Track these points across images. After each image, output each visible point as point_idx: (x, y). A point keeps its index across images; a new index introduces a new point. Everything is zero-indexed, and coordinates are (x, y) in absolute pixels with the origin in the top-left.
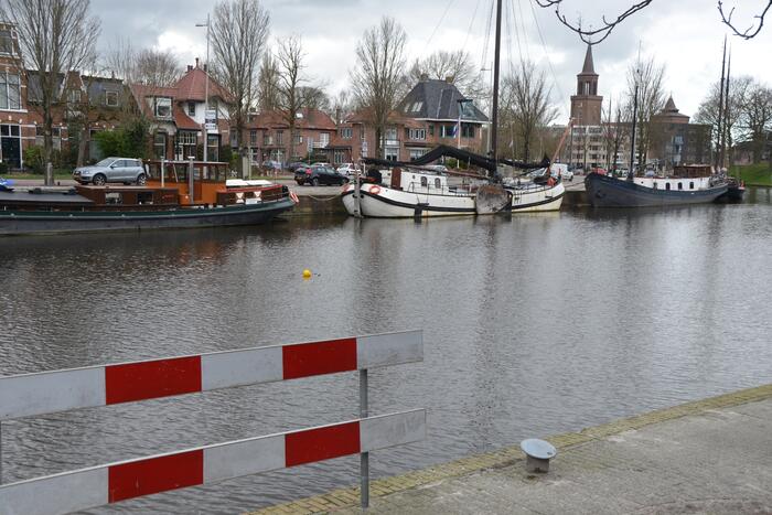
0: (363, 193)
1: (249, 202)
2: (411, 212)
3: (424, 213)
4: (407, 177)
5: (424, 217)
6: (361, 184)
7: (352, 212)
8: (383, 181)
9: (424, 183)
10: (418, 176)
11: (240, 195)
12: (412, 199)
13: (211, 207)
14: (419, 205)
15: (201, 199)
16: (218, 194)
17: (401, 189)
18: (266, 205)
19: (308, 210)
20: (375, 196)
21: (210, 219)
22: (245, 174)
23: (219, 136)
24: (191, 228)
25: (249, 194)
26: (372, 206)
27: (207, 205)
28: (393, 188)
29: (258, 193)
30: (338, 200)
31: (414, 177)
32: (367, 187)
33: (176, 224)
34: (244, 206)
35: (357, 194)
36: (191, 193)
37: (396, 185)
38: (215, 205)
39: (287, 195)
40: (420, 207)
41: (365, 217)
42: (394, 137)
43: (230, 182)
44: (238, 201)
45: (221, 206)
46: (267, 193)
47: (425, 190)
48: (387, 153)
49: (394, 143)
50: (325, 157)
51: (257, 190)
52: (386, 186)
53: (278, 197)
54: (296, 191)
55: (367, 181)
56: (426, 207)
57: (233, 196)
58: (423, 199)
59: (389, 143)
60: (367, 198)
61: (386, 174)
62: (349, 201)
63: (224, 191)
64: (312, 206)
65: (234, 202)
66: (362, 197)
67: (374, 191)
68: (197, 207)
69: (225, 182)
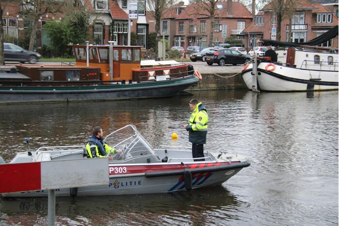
0: (260, 71)
1: (159, 78)
2: (304, 87)
3: (316, 87)
4: (300, 56)
5: (316, 91)
6: (258, 63)
7: (250, 87)
8: (279, 60)
9: (317, 60)
10: (312, 55)
11: (152, 73)
12: (306, 75)
13: (127, 83)
14: (311, 80)
15: (119, 76)
16: (134, 72)
17: (295, 67)
18: (174, 81)
19: (213, 86)
20: (271, 73)
21: (127, 93)
22: (160, 56)
24: (110, 101)
25: (160, 72)
26: (268, 82)
27: (123, 82)
28: (288, 66)
29: (167, 72)
30: (239, 77)
31: (307, 56)
32: (263, 66)
33: (99, 97)
34: (155, 82)
35: (255, 71)
36: (111, 71)
37: (291, 63)
38: (130, 81)
39: (192, 73)
40: (311, 83)
41: (262, 91)
43: (144, 63)
44: (150, 78)
45: (136, 83)
46: (174, 72)
47: (318, 67)
48: (294, 37)
49: (302, 27)
50: (240, 42)
51: (166, 68)
52: (281, 64)
53: (183, 75)
54: (200, 68)
56: (318, 82)
57: (145, 74)
58: (315, 75)
59: (297, 27)
60: (263, 75)
61: (282, 55)
62: (249, 79)
63: (139, 69)
64: (217, 83)
65: (146, 79)
66: (259, 74)
67: (270, 68)
68: (116, 83)
69: (139, 62)
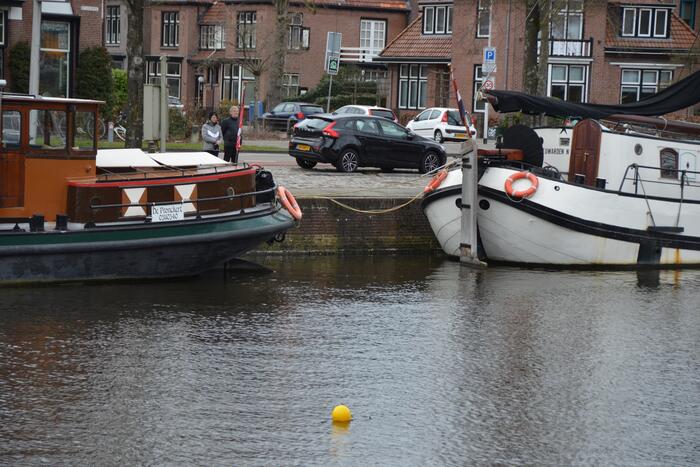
0: (487, 195)
1: (160, 214)
2: (628, 253)
3: (668, 255)
4: (616, 150)
5: (667, 267)
6: (482, 168)
7: (452, 248)
8: (548, 160)
9: (670, 168)
10: (653, 148)
11: (135, 195)
12: (633, 215)
13: (49, 226)
14: (653, 231)
15: (21, 203)
16: (72, 188)
17: (600, 185)
18: (210, 225)
19: (326, 240)
20: (523, 204)
21: (48, 262)
22: (149, 134)
23: (74, 21)
25: (161, 190)
26: (515, 233)
27: (37, 222)
28: (574, 180)
29: (186, 191)
30: (414, 214)
31: (638, 149)
32: (498, 178)
34: (145, 226)
35: (470, 197)
37: (584, 173)
38: (61, 222)
39: (270, 197)
40: (653, 240)
41: (490, 264)
42: (576, 30)
43: (107, 158)
44: (131, 212)
45: (79, 226)
46: (210, 190)
47: (671, 188)
48: (553, 78)
49: (575, 48)
50: (373, 88)
51: (185, 180)
52: (552, 175)
53: (243, 203)
54: (293, 184)
55: (499, 161)
56: (673, 237)
57: (116, 197)
58: (665, 215)
59: (559, 48)
60: (499, 211)
61: (555, 142)
62: (446, 220)
63: (91, 181)
64: (340, 230)
65: (116, 213)
66: (485, 205)
67: (521, 188)
68: (11, 226)
69: (92, 156)
